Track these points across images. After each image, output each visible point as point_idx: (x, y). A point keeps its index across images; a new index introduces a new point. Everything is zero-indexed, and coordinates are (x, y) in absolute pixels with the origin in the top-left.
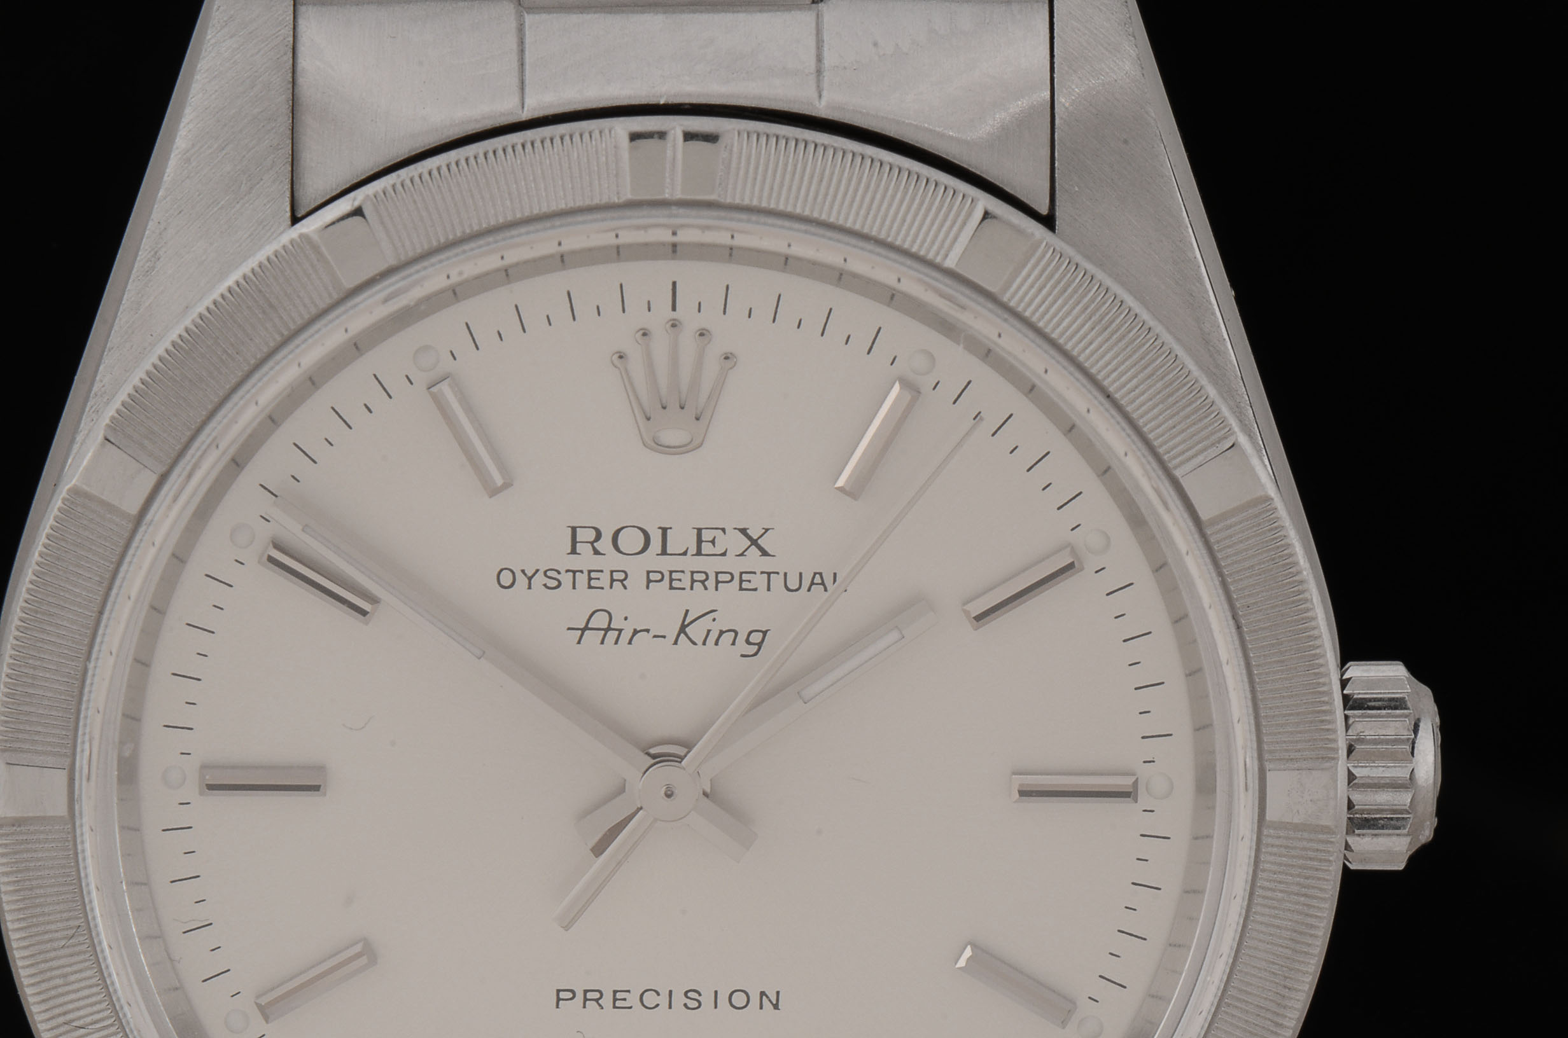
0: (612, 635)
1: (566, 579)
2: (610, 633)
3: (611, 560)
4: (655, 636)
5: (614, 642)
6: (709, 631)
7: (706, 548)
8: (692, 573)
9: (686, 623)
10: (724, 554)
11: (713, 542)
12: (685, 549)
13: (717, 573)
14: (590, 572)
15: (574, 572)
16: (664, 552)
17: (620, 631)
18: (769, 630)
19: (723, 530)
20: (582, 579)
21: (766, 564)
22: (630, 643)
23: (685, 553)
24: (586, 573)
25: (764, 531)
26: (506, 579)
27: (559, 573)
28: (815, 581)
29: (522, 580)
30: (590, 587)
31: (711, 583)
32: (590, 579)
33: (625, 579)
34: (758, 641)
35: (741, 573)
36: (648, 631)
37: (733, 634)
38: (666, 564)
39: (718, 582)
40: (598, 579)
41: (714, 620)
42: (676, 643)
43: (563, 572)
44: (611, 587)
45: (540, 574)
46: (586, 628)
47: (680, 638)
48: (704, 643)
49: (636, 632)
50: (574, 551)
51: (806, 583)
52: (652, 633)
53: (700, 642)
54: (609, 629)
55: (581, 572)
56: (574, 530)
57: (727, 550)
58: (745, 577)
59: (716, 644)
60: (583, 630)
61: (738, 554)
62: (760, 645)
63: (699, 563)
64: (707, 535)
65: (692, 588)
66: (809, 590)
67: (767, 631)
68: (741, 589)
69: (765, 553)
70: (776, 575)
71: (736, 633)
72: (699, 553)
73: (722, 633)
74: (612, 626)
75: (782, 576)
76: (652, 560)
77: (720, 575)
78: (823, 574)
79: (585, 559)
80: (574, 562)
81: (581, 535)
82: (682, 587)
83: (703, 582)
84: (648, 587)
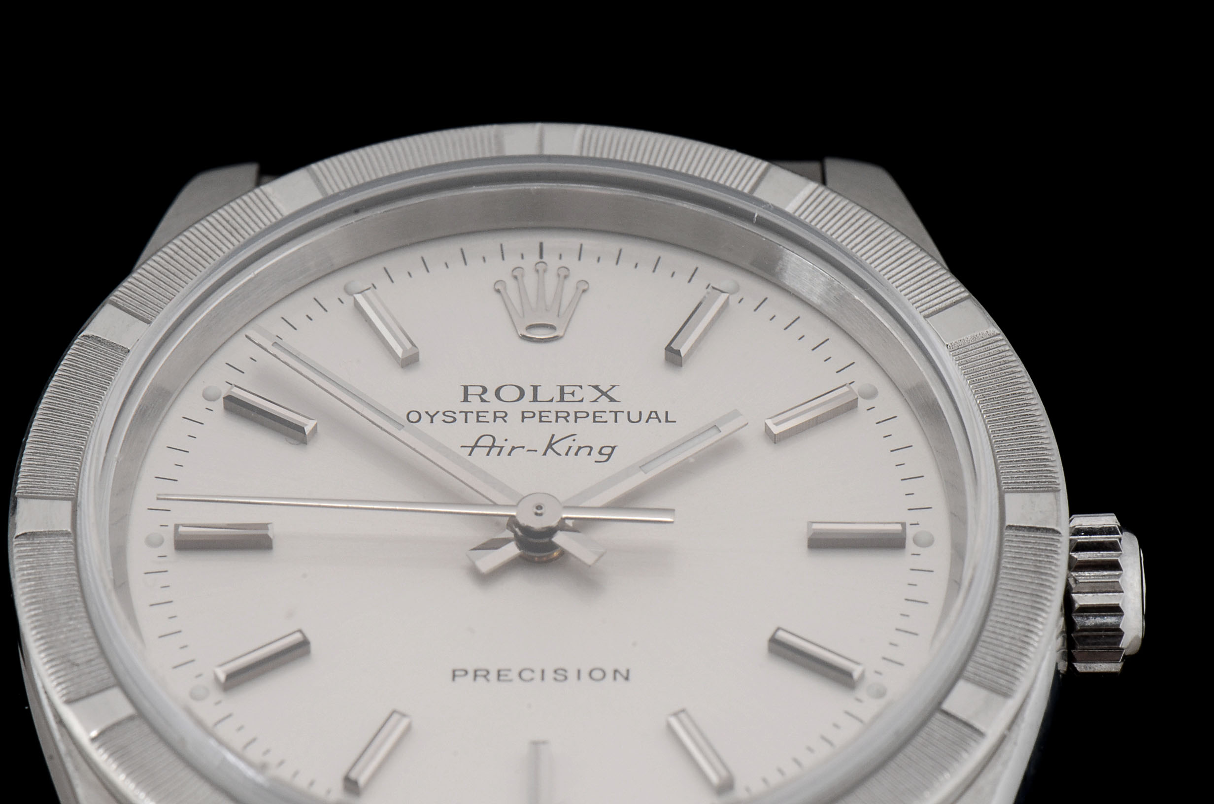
0: (495, 451)
1: (460, 417)
2: (493, 449)
3: (494, 405)
4: (528, 451)
5: (497, 454)
6: (570, 447)
7: (567, 397)
8: (557, 412)
9: (553, 442)
10: (582, 401)
11: (573, 394)
12: (551, 398)
13: (576, 413)
14: (478, 413)
15: (466, 413)
16: (535, 399)
17: (502, 448)
18: (617, 446)
19: (581, 387)
20: (472, 417)
21: (614, 406)
22: (509, 454)
23: (551, 401)
24: (475, 414)
25: (611, 387)
26: (414, 417)
27: (455, 413)
28: (652, 416)
29: (426, 419)
30: (478, 421)
31: (571, 418)
32: (478, 416)
33: (506, 416)
34: (608, 453)
35: (594, 413)
36: (523, 447)
37: (589, 449)
38: (536, 407)
39: (576, 418)
40: (485, 417)
41: (574, 440)
42: (545, 454)
43: (457, 412)
44: (495, 421)
45: (441, 414)
46: (476, 446)
47: (548, 452)
48: (567, 454)
49: (513, 448)
50: (466, 400)
51: (645, 417)
52: (526, 449)
53: (563, 452)
54: (493, 446)
55: (472, 412)
56: (466, 388)
57: (583, 398)
58: (597, 414)
59: (576, 454)
60: (473, 448)
61: (592, 401)
62: (610, 455)
63: (563, 406)
64: (566, 390)
65: (557, 421)
66: (647, 421)
67: (615, 447)
68: (595, 421)
69: (612, 400)
70: (621, 413)
71: (591, 448)
72: (562, 400)
73: (580, 448)
74: (495, 445)
75: (626, 414)
76: (526, 404)
77: (578, 413)
78: (658, 412)
79: (475, 404)
80: (466, 407)
81: (471, 390)
82: (550, 420)
83: (565, 418)
84: (523, 421)
